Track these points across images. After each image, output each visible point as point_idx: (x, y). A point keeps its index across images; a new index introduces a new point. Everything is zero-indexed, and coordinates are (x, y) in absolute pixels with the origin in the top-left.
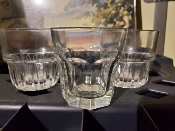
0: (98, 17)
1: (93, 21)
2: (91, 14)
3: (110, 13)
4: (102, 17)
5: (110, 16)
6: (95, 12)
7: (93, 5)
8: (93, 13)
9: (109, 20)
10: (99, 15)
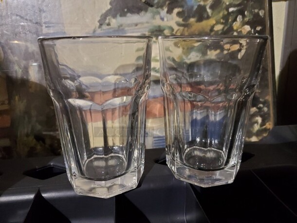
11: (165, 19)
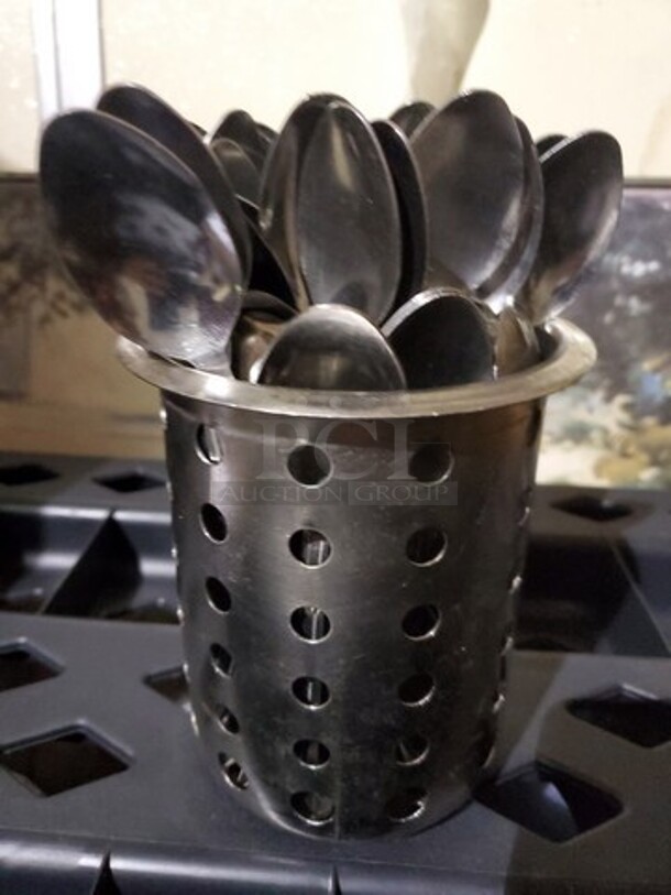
0: (624, 455)
2: (596, 435)
4: (644, 458)
7: (609, 399)
8: (605, 431)
10: (631, 449)
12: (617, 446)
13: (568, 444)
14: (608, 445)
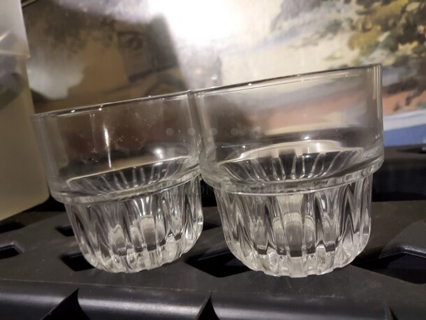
0: (365, 30)
1: (351, 45)
2: (345, 25)
3: (404, 10)
4: (379, 28)
5: (403, 21)
6: (356, 18)
8: (351, 21)
9: (401, 31)
10: (369, 26)
11: (343, 11)
12: (360, 26)
13: (330, 35)
14: (353, 28)
